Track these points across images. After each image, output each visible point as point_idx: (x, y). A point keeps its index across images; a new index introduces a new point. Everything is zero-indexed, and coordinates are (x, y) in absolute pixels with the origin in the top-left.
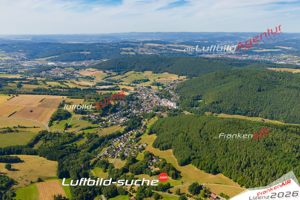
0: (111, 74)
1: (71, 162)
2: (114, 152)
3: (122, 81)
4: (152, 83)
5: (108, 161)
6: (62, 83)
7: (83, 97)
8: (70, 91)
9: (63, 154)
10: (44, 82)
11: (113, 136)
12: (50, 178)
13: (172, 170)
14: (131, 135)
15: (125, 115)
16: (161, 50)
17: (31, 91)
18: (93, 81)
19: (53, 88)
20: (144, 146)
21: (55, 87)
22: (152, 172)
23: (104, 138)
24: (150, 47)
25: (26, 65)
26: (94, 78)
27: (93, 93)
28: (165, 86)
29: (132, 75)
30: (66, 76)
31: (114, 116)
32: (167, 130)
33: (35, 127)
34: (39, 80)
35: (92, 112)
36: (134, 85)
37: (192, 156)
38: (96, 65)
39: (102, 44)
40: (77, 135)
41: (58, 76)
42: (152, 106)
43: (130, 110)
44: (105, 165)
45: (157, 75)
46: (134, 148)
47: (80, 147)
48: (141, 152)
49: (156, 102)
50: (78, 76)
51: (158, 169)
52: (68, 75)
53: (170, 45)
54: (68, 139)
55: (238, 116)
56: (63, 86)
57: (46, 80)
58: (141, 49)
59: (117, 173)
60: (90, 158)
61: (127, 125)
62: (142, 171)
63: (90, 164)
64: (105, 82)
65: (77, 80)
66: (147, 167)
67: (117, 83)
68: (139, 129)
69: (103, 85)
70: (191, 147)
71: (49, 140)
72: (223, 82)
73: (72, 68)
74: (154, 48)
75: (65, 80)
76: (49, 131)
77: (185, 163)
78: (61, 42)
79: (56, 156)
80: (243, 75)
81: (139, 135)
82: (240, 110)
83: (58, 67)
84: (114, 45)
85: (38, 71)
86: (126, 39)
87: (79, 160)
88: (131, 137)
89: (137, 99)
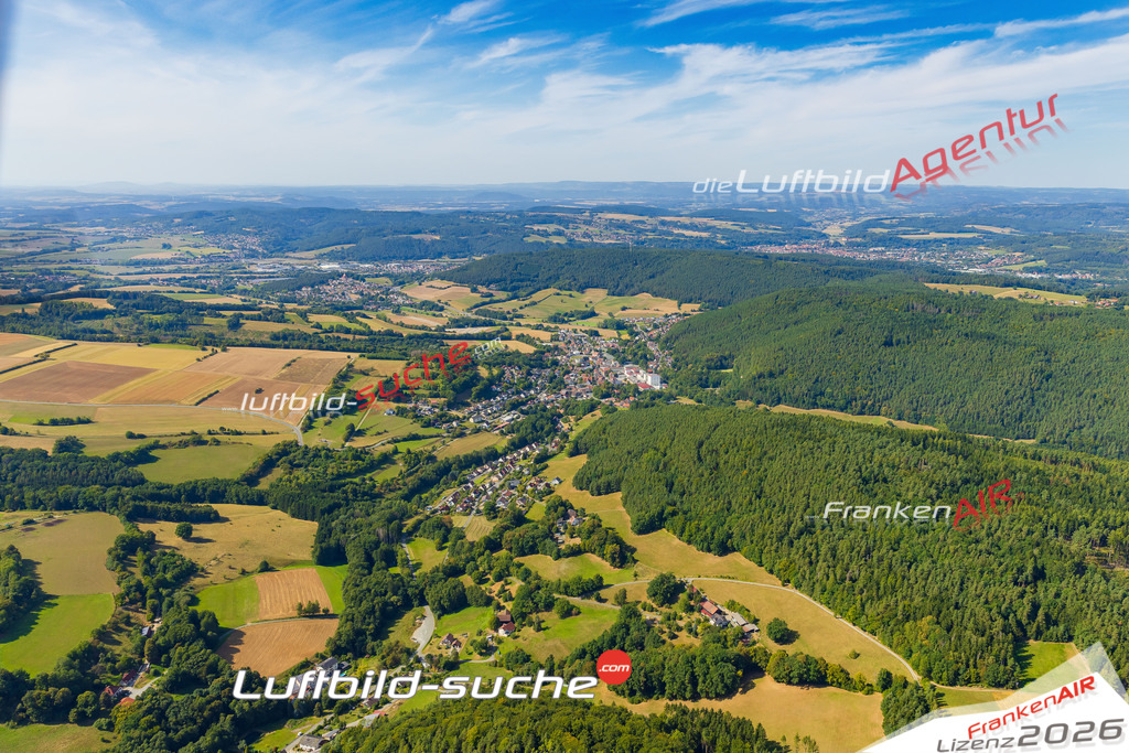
0: (491, 295)
1: (352, 522)
2: (472, 500)
3: (521, 316)
4: (602, 321)
5: (451, 522)
6: (351, 319)
7: (404, 356)
8: (373, 340)
9: (335, 503)
10: (303, 315)
11: (475, 461)
12: (293, 563)
13: (613, 543)
14: (525, 458)
15: (514, 406)
16: (640, 232)
17: (266, 339)
18: (441, 316)
19: (326, 331)
20: (552, 485)
21: (331, 330)
22: (559, 550)
23: (451, 465)
24: (611, 224)
25: (260, 270)
26: (446, 307)
27: (435, 346)
28: (639, 330)
29: (550, 300)
30: (367, 300)
31: (485, 407)
32: (617, 444)
33: (264, 433)
34: (291, 311)
35: (423, 395)
36: (553, 326)
37: (669, 509)
38: (453, 271)
39: (476, 213)
40: (376, 455)
41: (346, 301)
42: (593, 382)
43: (532, 392)
44: (443, 531)
45: (620, 301)
46: (524, 490)
47: (382, 485)
48: (542, 500)
49: (607, 373)
50: (400, 300)
51: (578, 541)
52: (372, 298)
53: (668, 219)
54: (352, 465)
55: (825, 411)
56: (353, 326)
57: (310, 311)
58: (584, 228)
59: (470, 550)
60: (404, 515)
61: (518, 430)
62: (535, 545)
63: (404, 531)
64: (475, 317)
65: (397, 312)
66: (549, 534)
67: (505, 322)
68: (547, 443)
69: (467, 324)
70: (670, 486)
71: (299, 466)
72: (795, 319)
73: (387, 279)
74: (623, 226)
75: (363, 312)
76: (301, 443)
77: (647, 527)
78: (363, 208)
79: (314, 507)
80: (848, 300)
81: (543, 458)
82: (832, 396)
83: (348, 275)
84: (508, 217)
85: (291, 287)
86: (548, 200)
87: (374, 517)
88: (523, 463)
89: (555, 363)
